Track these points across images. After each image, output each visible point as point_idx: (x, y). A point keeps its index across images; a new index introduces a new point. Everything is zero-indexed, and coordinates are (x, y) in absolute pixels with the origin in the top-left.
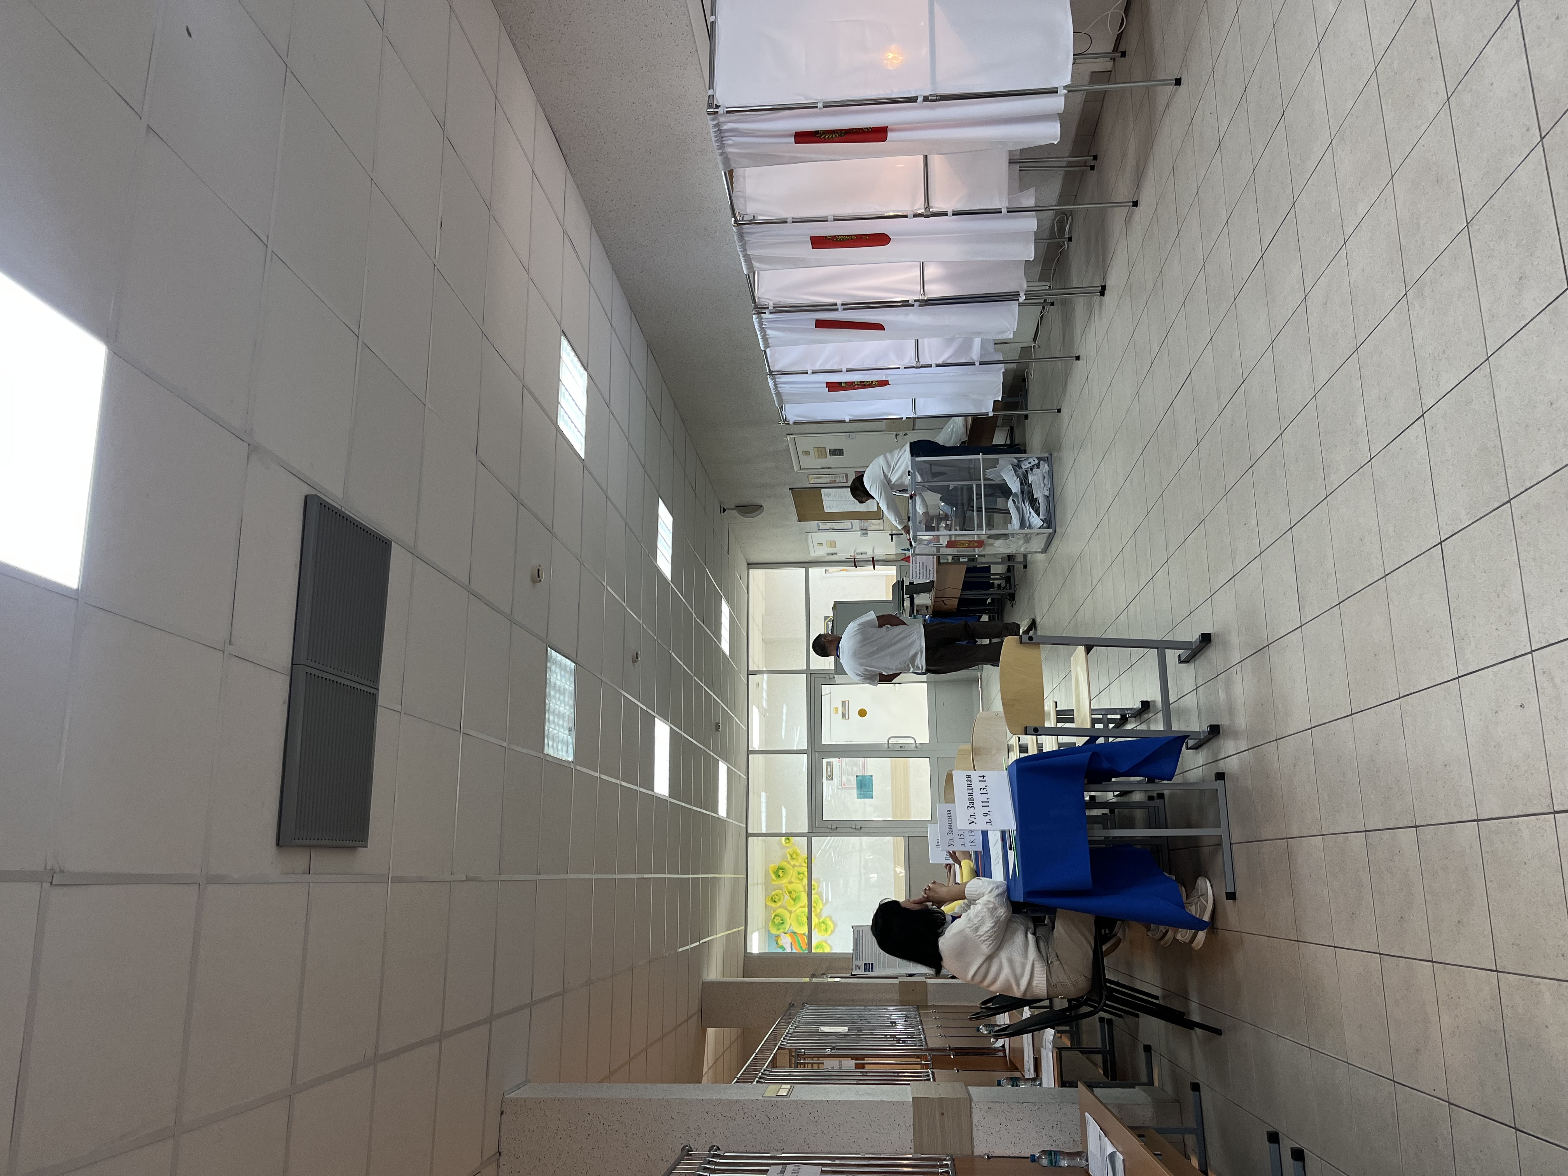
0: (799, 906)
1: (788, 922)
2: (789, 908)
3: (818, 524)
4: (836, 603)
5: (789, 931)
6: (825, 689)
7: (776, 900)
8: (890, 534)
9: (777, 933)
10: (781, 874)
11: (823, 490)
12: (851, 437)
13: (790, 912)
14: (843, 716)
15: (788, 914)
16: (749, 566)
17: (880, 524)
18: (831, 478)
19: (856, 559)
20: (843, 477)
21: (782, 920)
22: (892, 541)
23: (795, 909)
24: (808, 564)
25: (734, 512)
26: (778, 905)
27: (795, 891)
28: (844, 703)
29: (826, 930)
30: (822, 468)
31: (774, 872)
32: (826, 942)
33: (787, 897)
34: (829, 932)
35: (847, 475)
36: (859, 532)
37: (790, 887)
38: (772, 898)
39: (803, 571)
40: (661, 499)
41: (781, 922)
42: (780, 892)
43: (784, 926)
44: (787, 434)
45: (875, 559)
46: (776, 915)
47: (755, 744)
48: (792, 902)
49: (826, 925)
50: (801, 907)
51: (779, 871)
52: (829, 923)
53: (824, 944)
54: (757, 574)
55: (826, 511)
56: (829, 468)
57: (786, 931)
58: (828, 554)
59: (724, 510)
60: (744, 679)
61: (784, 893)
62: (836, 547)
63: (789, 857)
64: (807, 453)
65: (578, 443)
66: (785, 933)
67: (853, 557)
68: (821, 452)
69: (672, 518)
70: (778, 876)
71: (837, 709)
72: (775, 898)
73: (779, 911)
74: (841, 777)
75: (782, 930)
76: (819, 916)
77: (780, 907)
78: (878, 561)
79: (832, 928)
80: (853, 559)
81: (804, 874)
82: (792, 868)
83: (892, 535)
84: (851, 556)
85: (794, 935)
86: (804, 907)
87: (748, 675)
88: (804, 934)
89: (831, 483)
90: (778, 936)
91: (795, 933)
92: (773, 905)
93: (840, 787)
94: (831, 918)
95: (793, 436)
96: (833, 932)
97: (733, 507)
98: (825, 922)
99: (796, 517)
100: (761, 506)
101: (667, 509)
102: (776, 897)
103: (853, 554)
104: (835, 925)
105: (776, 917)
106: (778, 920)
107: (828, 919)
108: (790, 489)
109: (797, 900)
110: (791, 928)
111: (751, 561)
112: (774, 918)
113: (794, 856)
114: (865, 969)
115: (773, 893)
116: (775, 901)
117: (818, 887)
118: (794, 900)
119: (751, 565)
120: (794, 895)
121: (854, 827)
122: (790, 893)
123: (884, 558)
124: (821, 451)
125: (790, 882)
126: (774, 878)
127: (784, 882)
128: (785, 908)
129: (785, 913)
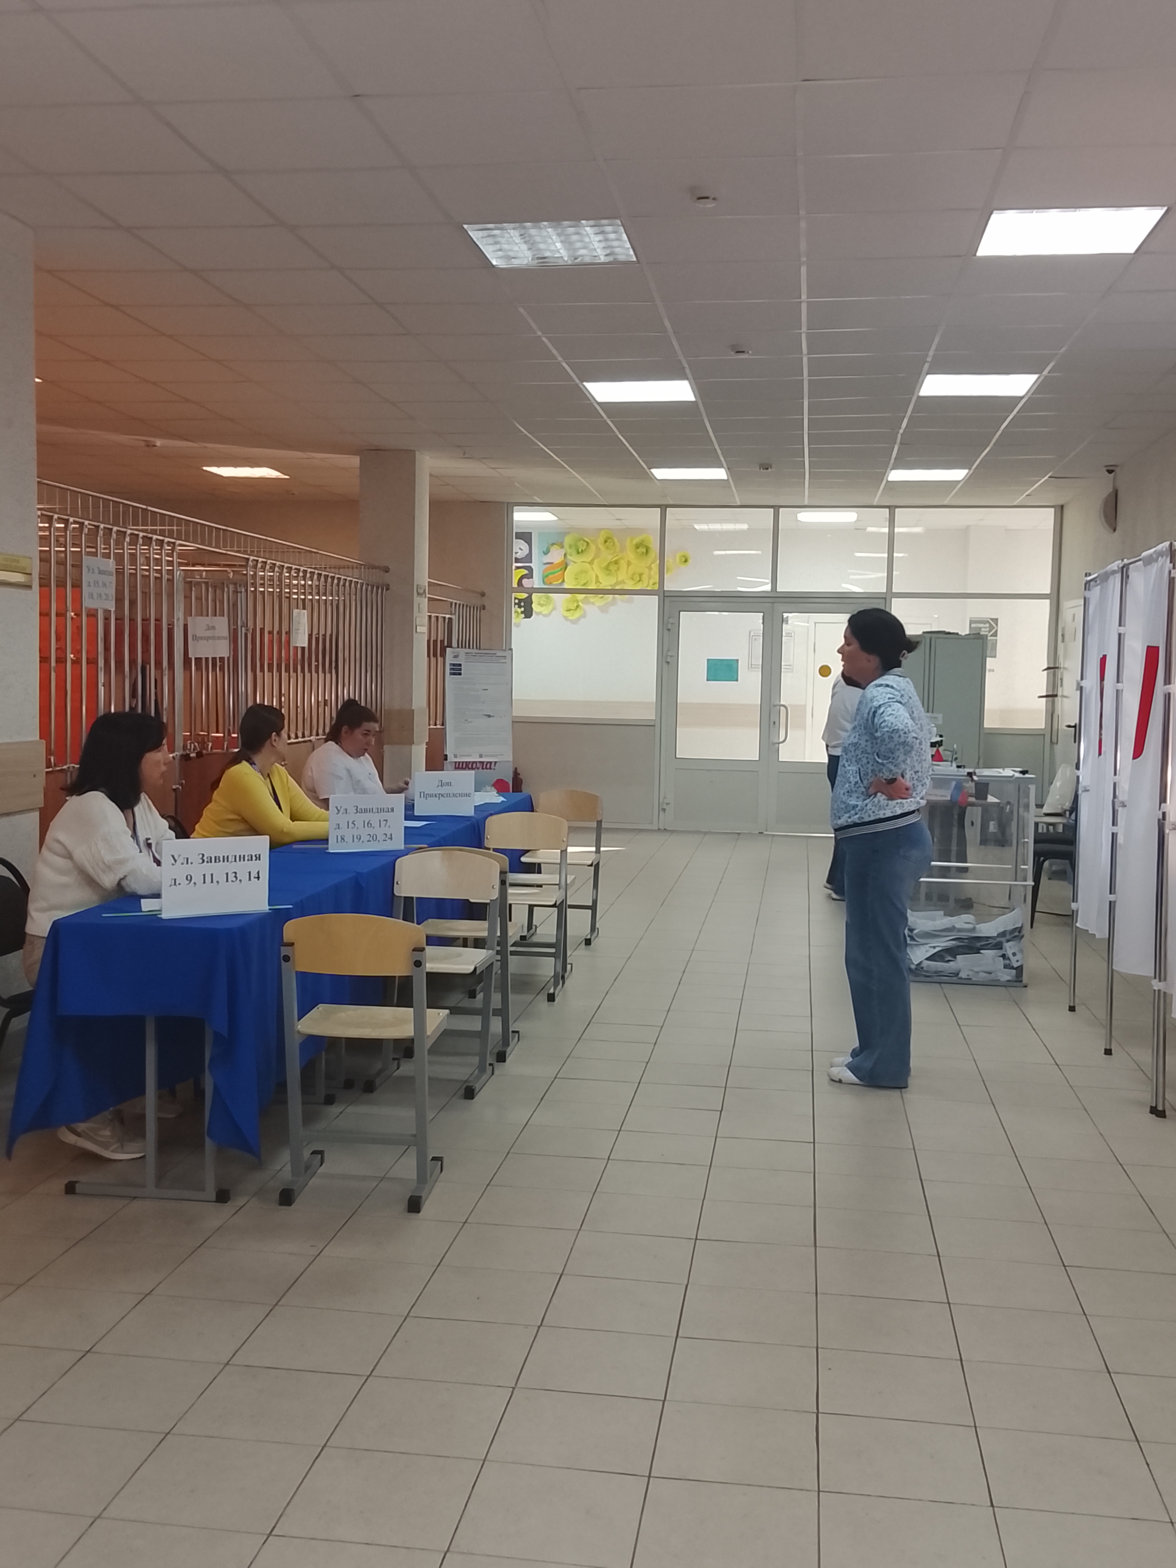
0: (599, 575)
1: (578, 559)
2: (596, 561)
5: (568, 562)
9: (566, 545)
10: (642, 550)
13: (591, 563)
15: (589, 560)
21: (582, 551)
23: (595, 568)
24: (1055, 597)
26: (600, 546)
27: (618, 569)
31: (643, 541)
32: (554, 609)
33: (610, 558)
34: (567, 614)
37: (623, 563)
38: (610, 538)
41: (580, 550)
42: (618, 550)
43: (574, 552)
46: (587, 543)
48: (605, 564)
49: (576, 609)
50: (597, 576)
51: (642, 547)
52: (577, 615)
53: (551, 607)
54: (1046, 518)
57: (568, 557)
61: (615, 554)
66: (565, 555)
70: (637, 546)
72: (610, 542)
73: (593, 547)
75: (569, 551)
76: (585, 601)
77: (598, 549)
79: (570, 618)
81: (639, 581)
82: (646, 565)
85: (564, 566)
86: (597, 581)
87: (888, 507)
88: (563, 581)
90: (562, 547)
91: (566, 568)
92: (601, 540)
93: (752, 634)
94: (584, 616)
98: (578, 609)
102: (612, 544)
104: (574, 622)
105: (585, 543)
106: (582, 546)
107: (582, 612)
109: (606, 574)
110: (572, 563)
111: (1066, 509)
112: (584, 541)
115: (616, 540)
116: (606, 542)
118: (607, 568)
120: (613, 568)
121: (670, 653)
122: (616, 562)
125: (629, 564)
126: (635, 541)
127: (630, 555)
128: (597, 556)
129: (590, 556)
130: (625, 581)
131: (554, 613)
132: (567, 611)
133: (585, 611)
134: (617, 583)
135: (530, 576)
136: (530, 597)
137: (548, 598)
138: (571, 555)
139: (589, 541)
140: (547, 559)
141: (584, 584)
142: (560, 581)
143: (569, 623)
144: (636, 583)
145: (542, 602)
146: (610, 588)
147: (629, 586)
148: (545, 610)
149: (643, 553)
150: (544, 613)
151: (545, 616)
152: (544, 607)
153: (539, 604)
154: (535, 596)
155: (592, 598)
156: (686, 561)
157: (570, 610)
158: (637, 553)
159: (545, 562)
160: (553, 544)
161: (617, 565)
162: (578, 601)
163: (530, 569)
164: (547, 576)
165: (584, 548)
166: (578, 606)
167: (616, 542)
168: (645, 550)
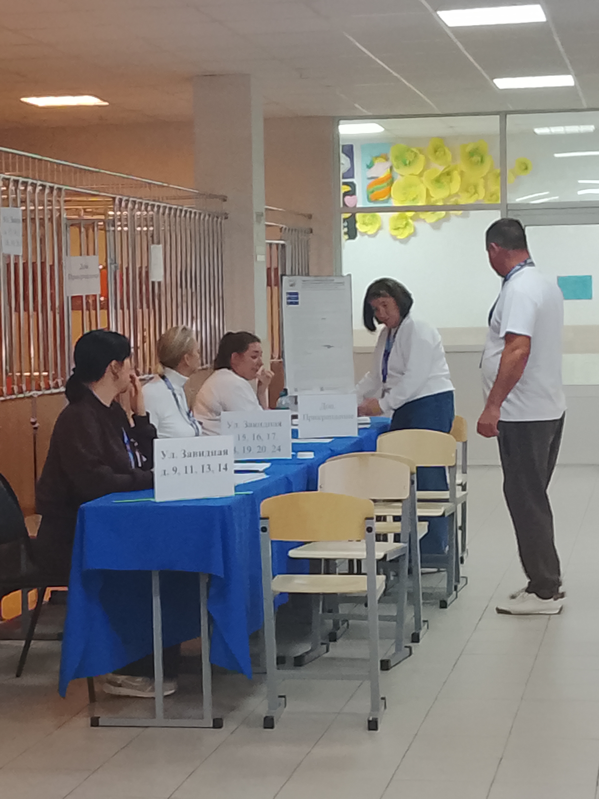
0: (430, 188)
1: (406, 172)
2: (425, 173)
5: (394, 176)
7: (437, 153)
9: (391, 158)
10: (476, 158)
13: (421, 175)
15: (419, 172)
21: (410, 163)
23: (424, 181)
26: (430, 157)
29: (397, 229)
31: (477, 149)
32: (380, 228)
33: (441, 169)
34: (393, 233)
38: (439, 147)
41: (408, 162)
42: (449, 159)
43: (401, 165)
46: (415, 153)
48: (434, 177)
49: (405, 228)
50: (427, 190)
51: (478, 156)
52: (407, 232)
53: (377, 226)
57: (395, 170)
61: (447, 164)
66: (391, 168)
70: (472, 154)
72: (439, 151)
73: (422, 157)
75: (395, 164)
76: (415, 220)
77: (427, 159)
79: (398, 237)
81: (474, 194)
82: (483, 175)
85: (389, 180)
88: (390, 197)
90: (387, 159)
91: (392, 182)
92: (430, 149)
94: (414, 234)
96: (394, 238)
98: (407, 228)
102: (442, 153)
104: (403, 241)
105: (413, 154)
106: (409, 157)
107: (412, 230)
109: (437, 188)
110: (399, 177)
112: (412, 151)
114: (290, 294)
115: (446, 148)
116: (436, 151)
118: (437, 180)
120: (444, 180)
122: (449, 174)
125: (462, 174)
126: (468, 149)
127: (462, 165)
128: (427, 166)
129: (418, 168)
130: (459, 194)
131: (380, 232)
132: (395, 229)
133: (415, 229)
134: (450, 196)
135: (352, 193)
136: (353, 216)
137: (373, 216)
138: (398, 168)
139: (417, 152)
140: (372, 173)
141: (414, 199)
142: (386, 198)
143: (397, 243)
144: (471, 196)
145: (367, 221)
146: (440, 203)
147: (464, 200)
148: (371, 230)
149: (478, 161)
150: (369, 233)
151: (370, 236)
152: (369, 227)
153: (364, 223)
154: (358, 216)
155: (422, 215)
156: (526, 168)
157: (398, 228)
158: (471, 161)
159: (370, 176)
160: (377, 157)
161: (449, 177)
162: (406, 218)
163: (352, 185)
164: (373, 192)
165: (411, 160)
166: (407, 224)
167: (447, 150)
168: (479, 159)
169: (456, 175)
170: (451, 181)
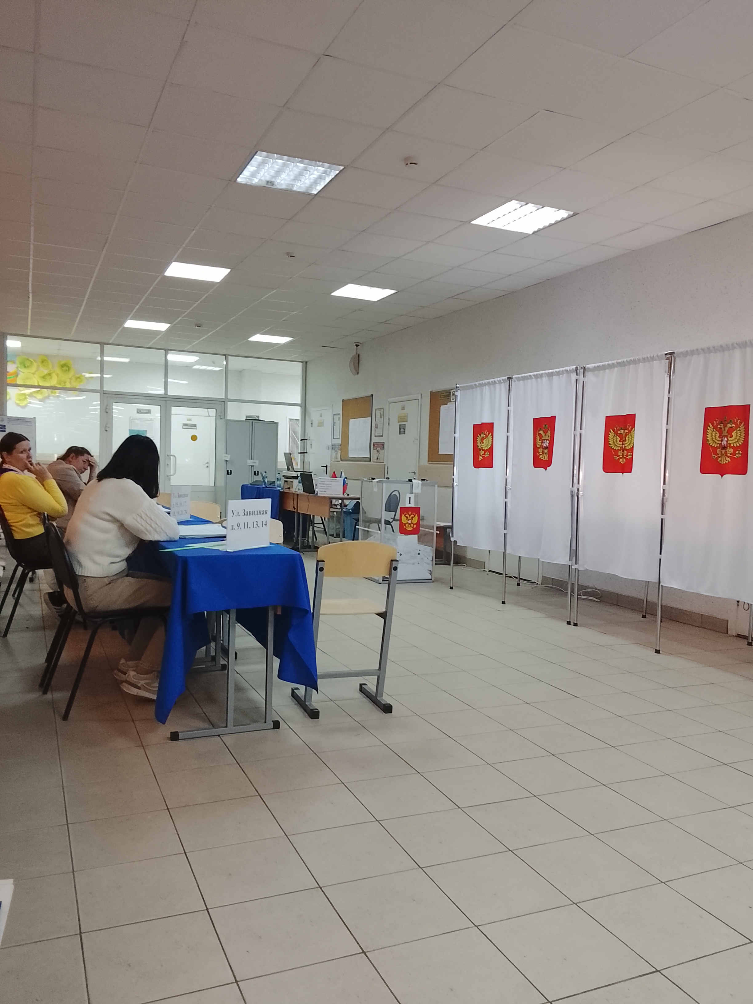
0: (39, 381)
1: (26, 371)
2: (37, 373)
3: (339, 414)
4: (277, 424)
5: (19, 372)
6: (212, 412)
7: (44, 363)
8: (327, 466)
9: (18, 362)
10: (65, 368)
11: (370, 418)
12: (416, 440)
13: (34, 374)
14: (185, 425)
15: (33, 371)
16: (305, 363)
17: (337, 458)
18: (380, 426)
19: (306, 440)
20: (380, 433)
21: (28, 367)
22: (322, 466)
23: (36, 377)
24: (304, 406)
25: (355, 353)
26: (39, 364)
28: (195, 425)
29: (20, 400)
30: (389, 419)
31: (66, 363)
32: (10, 399)
33: (46, 372)
34: (18, 402)
35: (382, 436)
36: (330, 444)
38: (46, 360)
39: (299, 402)
40: (396, 293)
41: (26, 366)
42: (50, 367)
43: (23, 367)
44: (421, 395)
45: (305, 454)
46: (31, 362)
47: (173, 357)
48: (42, 374)
49: (24, 400)
51: (65, 367)
52: (25, 402)
54: (298, 367)
55: (351, 420)
56: (389, 424)
57: (19, 369)
58: (312, 420)
59: (357, 346)
60: (224, 352)
61: (49, 370)
62: (318, 426)
63: (78, 376)
64: (403, 409)
65: (481, 221)
66: (17, 368)
67: (308, 439)
68: (403, 418)
69: (376, 300)
70: (62, 366)
71: (190, 420)
73: (35, 365)
74: (139, 419)
75: (19, 365)
76: (31, 395)
77: (38, 366)
78: (304, 456)
79: (21, 405)
80: (306, 438)
82: (69, 377)
83: (326, 467)
84: (309, 437)
85: (16, 374)
87: (225, 355)
89: (375, 425)
90: (14, 363)
91: (17, 376)
92: (40, 360)
93: (131, 418)
95: (420, 398)
96: (18, 405)
97: (358, 353)
99: (345, 398)
100: (358, 373)
101: (385, 296)
102: (46, 363)
103: (311, 438)
104: (23, 407)
106: (28, 363)
107: (28, 402)
108: (372, 395)
109: (44, 379)
110: (21, 373)
111: (308, 363)
112: (30, 360)
113: (78, 380)
117: (53, 396)
118: (44, 375)
119: (305, 364)
120: (48, 377)
121: (107, 426)
122: (50, 374)
123: (306, 460)
124: (405, 418)
125: (57, 375)
126: (61, 363)
127: (58, 370)
128: (38, 369)
129: (33, 369)
131: (10, 401)
133: (30, 401)
138: (21, 368)
139: (33, 361)
143: (19, 407)
149: (66, 370)
158: (63, 370)
160: (9, 361)
161: (50, 376)
162: (25, 395)
165: (29, 365)
166: (25, 398)
167: (49, 362)
168: (67, 369)
169: (54, 375)
170: (51, 378)
